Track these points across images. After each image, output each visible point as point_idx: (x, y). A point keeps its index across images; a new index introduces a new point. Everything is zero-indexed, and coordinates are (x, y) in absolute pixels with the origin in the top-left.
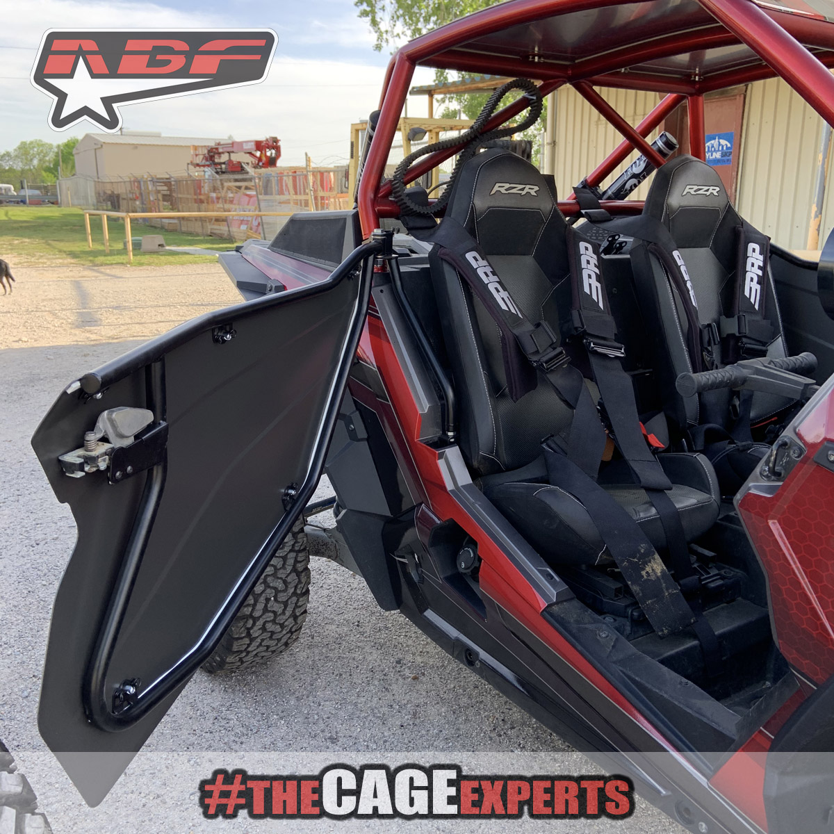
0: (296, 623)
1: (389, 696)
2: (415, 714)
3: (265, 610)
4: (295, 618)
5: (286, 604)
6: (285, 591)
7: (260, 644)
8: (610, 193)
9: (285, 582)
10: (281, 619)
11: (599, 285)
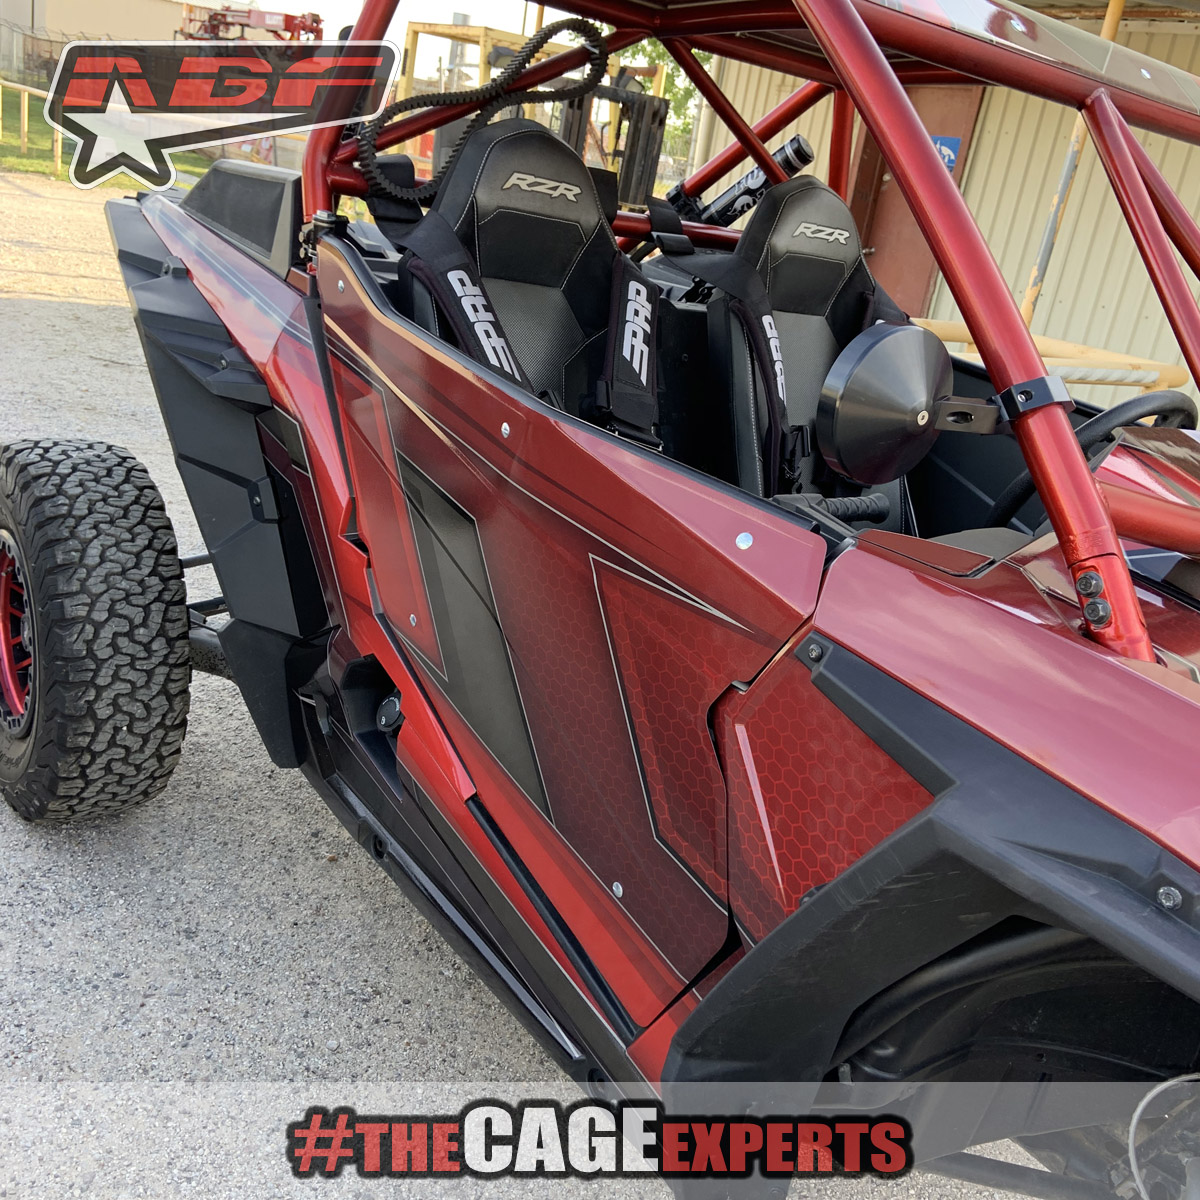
0: (162, 766)
1: (288, 880)
2: (318, 910)
3: (112, 743)
4: (161, 759)
5: (146, 738)
6: (144, 720)
7: (102, 790)
8: (713, 210)
9: (147, 707)
10: (137, 758)
11: (646, 349)
